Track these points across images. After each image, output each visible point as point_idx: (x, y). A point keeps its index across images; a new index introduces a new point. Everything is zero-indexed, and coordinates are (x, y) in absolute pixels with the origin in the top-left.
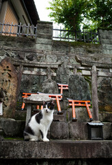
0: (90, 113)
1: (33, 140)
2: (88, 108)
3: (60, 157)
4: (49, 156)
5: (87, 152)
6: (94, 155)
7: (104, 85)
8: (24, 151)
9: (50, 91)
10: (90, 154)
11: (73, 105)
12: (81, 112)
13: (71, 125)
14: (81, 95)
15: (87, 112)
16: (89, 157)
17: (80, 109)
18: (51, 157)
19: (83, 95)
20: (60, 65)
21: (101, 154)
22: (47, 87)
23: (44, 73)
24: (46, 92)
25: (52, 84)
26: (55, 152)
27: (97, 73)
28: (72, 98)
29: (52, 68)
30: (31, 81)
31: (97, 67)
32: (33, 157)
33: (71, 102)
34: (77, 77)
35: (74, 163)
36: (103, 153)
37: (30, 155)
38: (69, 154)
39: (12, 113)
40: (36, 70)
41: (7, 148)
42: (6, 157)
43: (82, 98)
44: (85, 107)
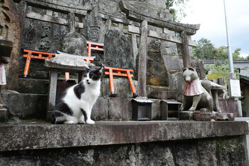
0: (133, 86)
1: (71, 122)
2: (131, 80)
3: (110, 143)
4: (97, 143)
5: (143, 136)
6: (151, 138)
7: (152, 50)
8: (62, 137)
9: (78, 51)
10: (146, 137)
11: (111, 74)
12: (121, 84)
13: (111, 101)
14: (121, 61)
15: (130, 85)
16: (146, 141)
17: (120, 80)
18: (99, 144)
19: (124, 61)
20: (89, 12)
21: (158, 137)
22: (72, 44)
23: (63, 21)
24: (71, 51)
25: (79, 40)
26: (104, 137)
27: (148, 32)
28: (109, 64)
29: (76, 15)
30: (37, 31)
31: (149, 23)
32: (75, 144)
33: (108, 70)
34: (116, 34)
35: (126, 148)
36: (161, 135)
37: (70, 143)
38: (122, 138)
39: (14, 82)
40: (50, 13)
41: (36, 134)
42: (35, 147)
43: (122, 65)
44: (127, 77)
